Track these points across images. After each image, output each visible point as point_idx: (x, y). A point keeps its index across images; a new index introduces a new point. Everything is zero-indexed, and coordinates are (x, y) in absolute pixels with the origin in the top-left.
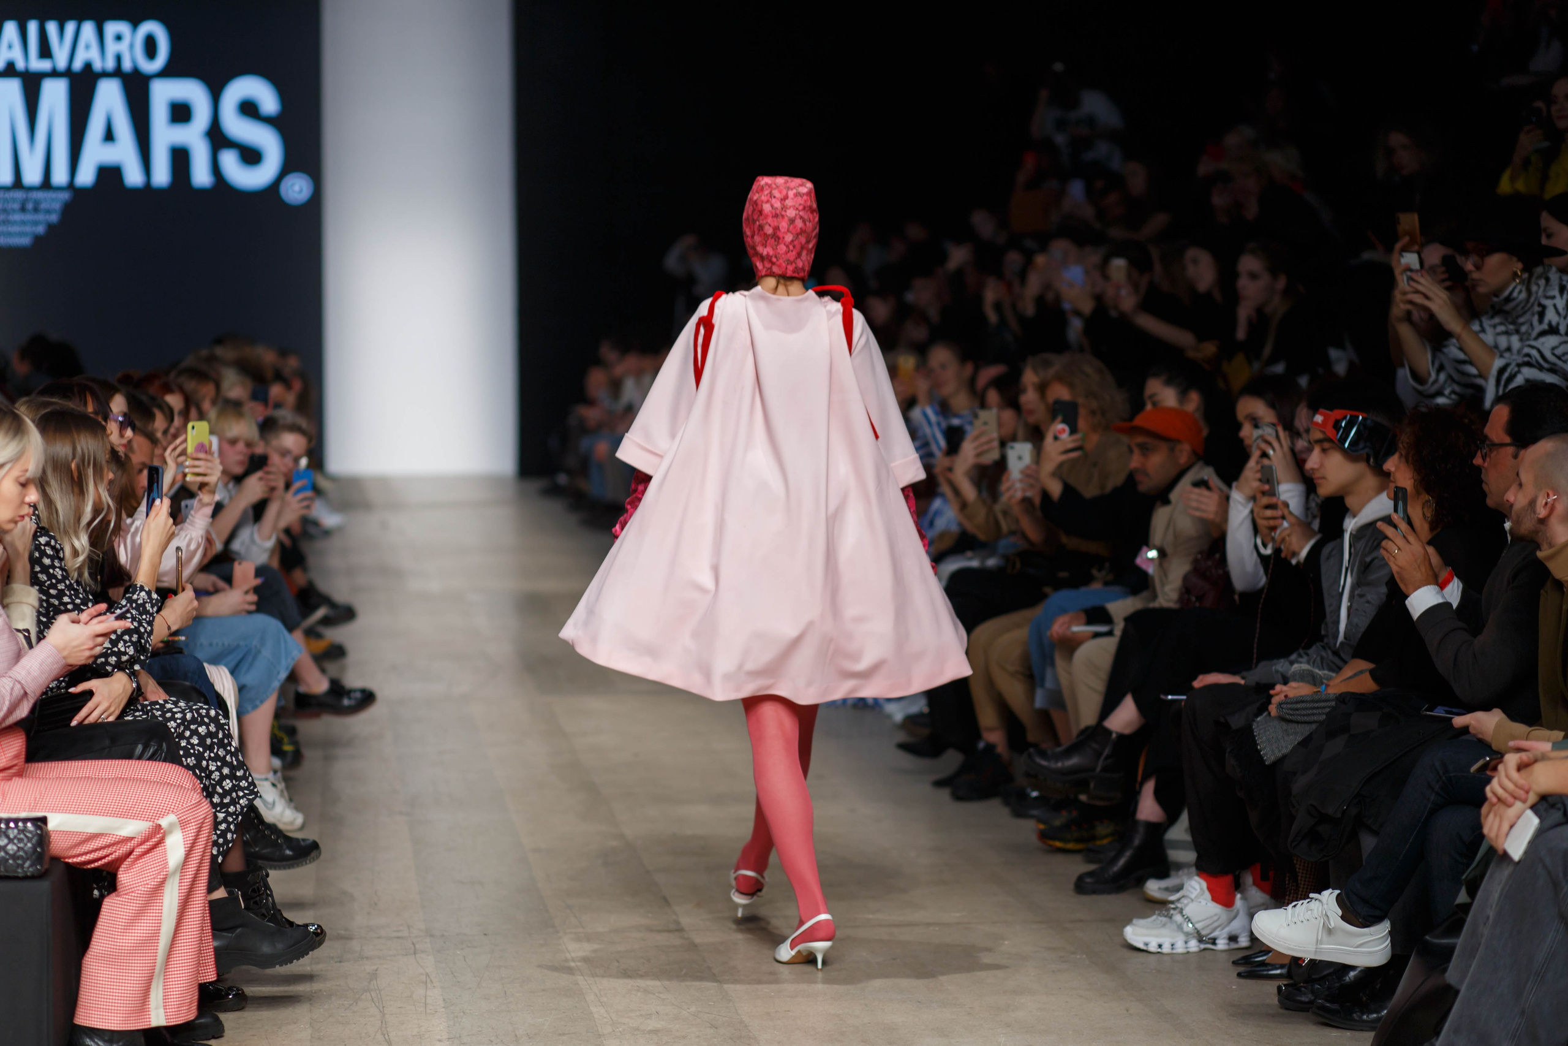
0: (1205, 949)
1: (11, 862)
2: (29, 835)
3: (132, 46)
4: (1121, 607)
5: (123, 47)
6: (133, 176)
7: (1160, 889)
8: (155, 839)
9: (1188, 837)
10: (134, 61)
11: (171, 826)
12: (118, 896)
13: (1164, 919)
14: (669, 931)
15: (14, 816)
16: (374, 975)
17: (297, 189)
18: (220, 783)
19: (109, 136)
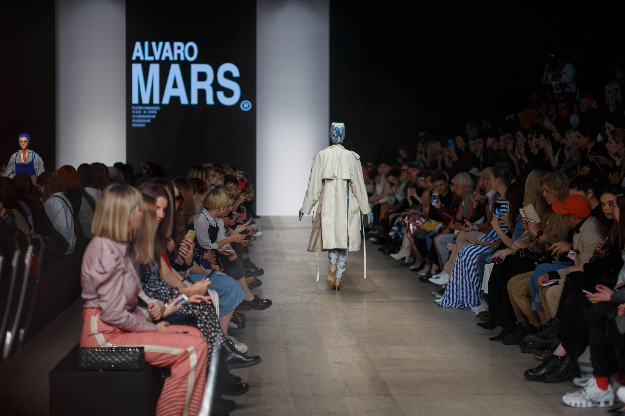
0: (595, 407)
1: (130, 364)
2: (137, 354)
3: (184, 51)
4: (563, 272)
5: (180, 51)
6: (184, 101)
7: (579, 382)
8: (186, 355)
9: (589, 362)
10: (185, 57)
11: (192, 351)
12: (172, 378)
13: (579, 394)
14: (386, 395)
15: (132, 346)
16: (270, 410)
17: (246, 106)
18: (210, 333)
19: (175, 86)
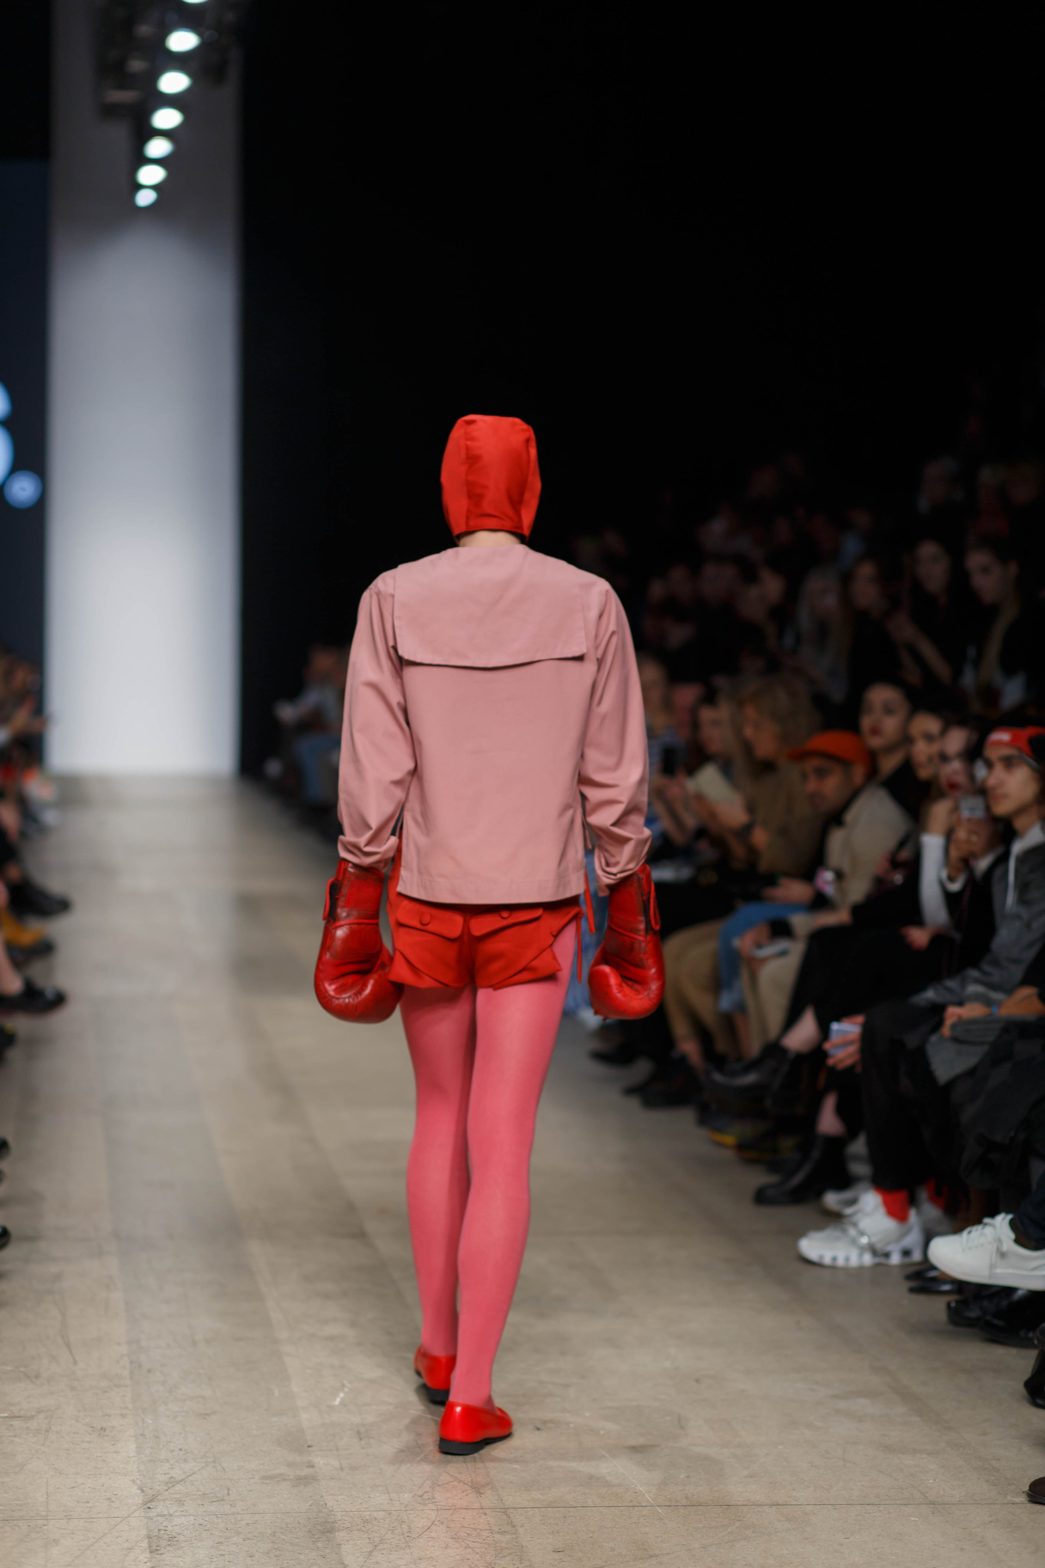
0: (879, 1264)
4: (802, 924)
7: (838, 1201)
9: (866, 1153)
13: (839, 1233)
14: (353, 1236)
16: (58, 1277)
